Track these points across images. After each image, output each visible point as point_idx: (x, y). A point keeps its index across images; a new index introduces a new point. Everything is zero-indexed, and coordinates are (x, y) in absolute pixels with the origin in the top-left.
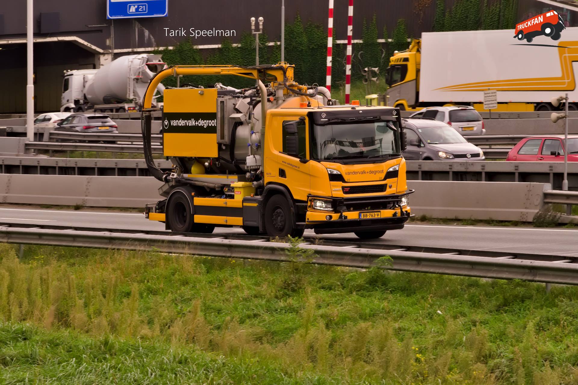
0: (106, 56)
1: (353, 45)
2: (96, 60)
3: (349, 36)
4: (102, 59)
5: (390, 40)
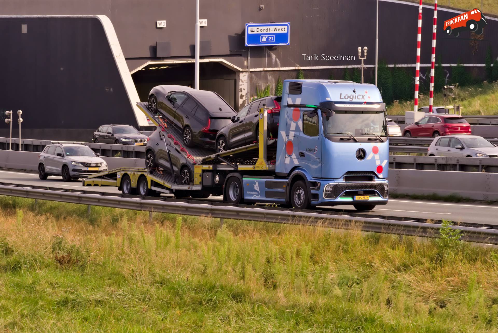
0: (244, 74)
2: (237, 76)
4: (241, 75)
5: (453, 65)
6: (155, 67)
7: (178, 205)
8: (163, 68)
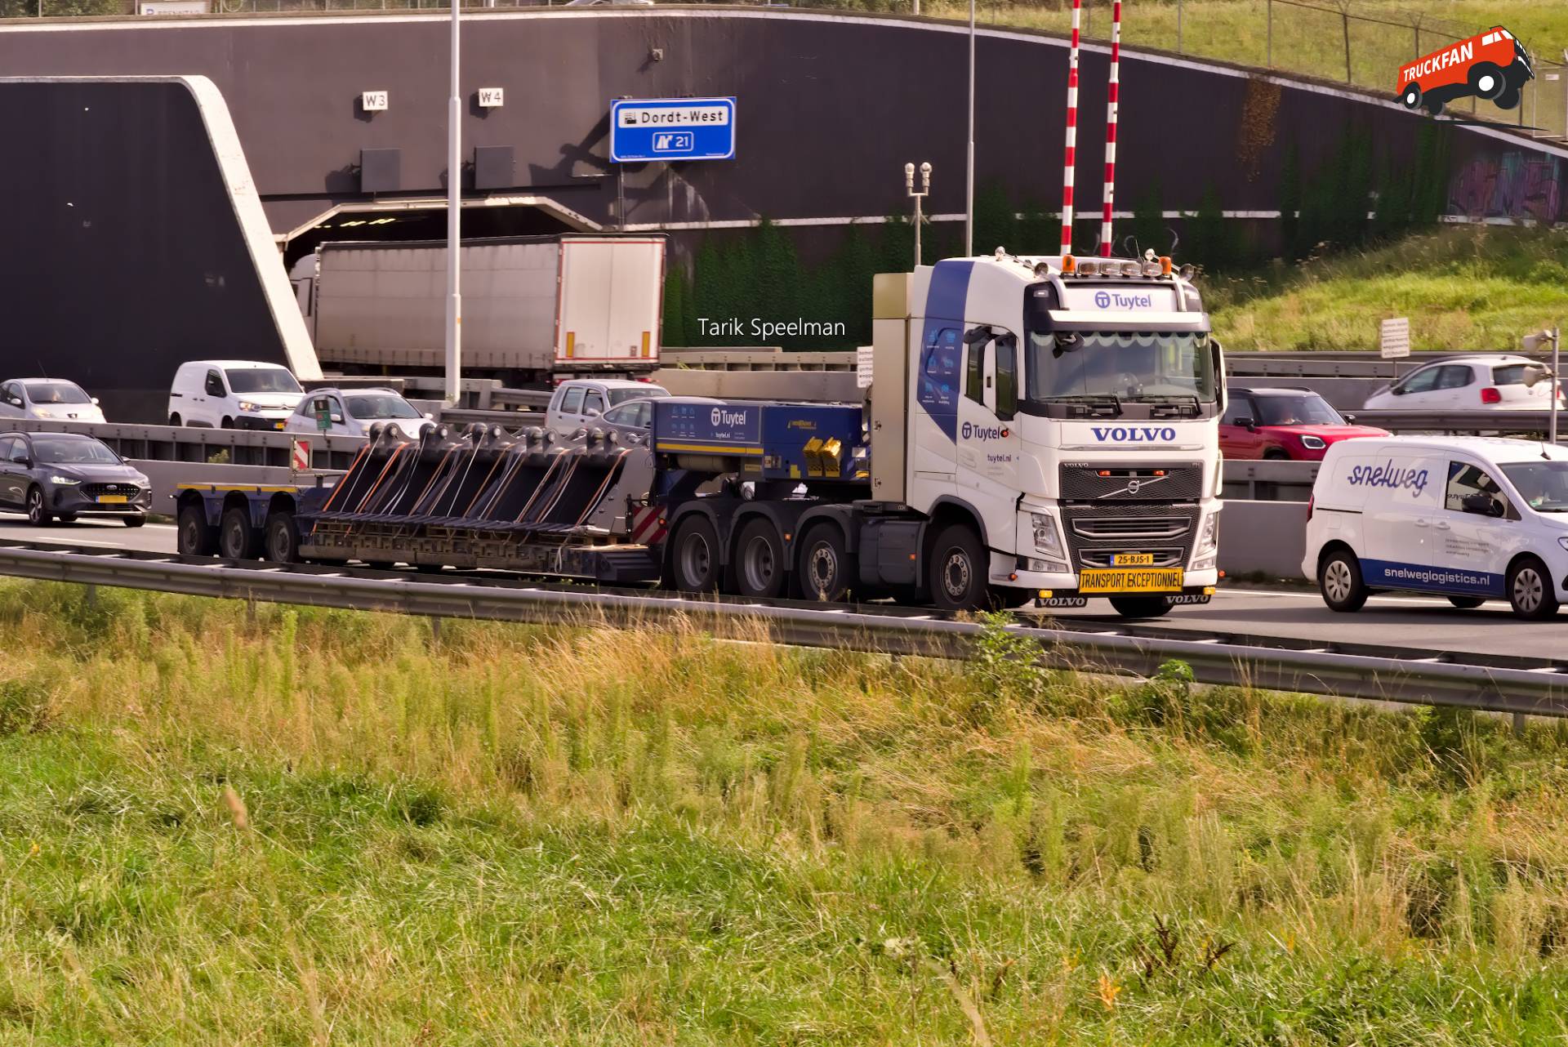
1: (1115, 221)
3: (1108, 204)
5: (1189, 213)
6: (357, 220)
7: (321, 581)
8: (382, 221)
